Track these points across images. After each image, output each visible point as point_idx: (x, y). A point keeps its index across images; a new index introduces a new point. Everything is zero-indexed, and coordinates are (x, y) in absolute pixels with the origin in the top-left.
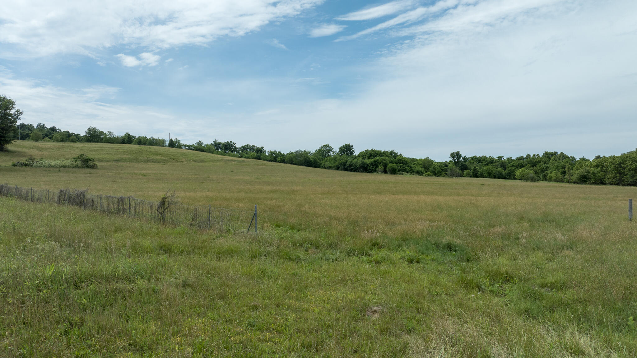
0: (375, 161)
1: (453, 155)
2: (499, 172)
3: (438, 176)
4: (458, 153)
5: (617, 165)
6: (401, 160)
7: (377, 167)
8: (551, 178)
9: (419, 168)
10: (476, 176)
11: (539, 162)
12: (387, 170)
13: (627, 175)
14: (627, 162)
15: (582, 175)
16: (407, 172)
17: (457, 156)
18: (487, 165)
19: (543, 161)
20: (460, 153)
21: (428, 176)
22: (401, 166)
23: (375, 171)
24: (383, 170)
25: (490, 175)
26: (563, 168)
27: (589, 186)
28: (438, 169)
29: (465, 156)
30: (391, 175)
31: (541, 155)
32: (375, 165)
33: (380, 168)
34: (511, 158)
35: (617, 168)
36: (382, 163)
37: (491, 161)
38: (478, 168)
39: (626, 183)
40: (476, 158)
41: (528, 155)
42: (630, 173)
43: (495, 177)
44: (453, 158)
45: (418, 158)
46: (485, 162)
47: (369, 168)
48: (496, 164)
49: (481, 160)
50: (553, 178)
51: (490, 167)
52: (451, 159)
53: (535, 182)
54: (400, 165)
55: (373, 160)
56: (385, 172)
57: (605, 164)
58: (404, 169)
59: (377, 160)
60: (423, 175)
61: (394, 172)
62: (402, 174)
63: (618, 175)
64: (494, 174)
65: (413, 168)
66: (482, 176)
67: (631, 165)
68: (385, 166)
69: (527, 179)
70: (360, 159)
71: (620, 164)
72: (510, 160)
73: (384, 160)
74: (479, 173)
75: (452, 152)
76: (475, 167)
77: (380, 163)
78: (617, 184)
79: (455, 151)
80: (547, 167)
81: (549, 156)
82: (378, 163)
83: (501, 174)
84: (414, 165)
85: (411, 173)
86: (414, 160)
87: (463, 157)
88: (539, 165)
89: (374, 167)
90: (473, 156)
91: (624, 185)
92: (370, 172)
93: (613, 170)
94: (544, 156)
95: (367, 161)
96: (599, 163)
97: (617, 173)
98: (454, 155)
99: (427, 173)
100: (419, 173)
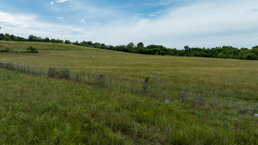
1: (185, 47)
18: (199, 51)
20: (188, 46)
23: (155, 54)
32: (154, 51)
41: (217, 47)
56: (159, 54)
58: (167, 53)
61: (163, 54)
65: (170, 53)
69: (223, 58)
70: (148, 49)
72: (208, 50)
73: (159, 49)
77: (157, 51)
81: (224, 47)
86: (169, 49)
92: (152, 54)
95: (151, 50)
99: (176, 55)
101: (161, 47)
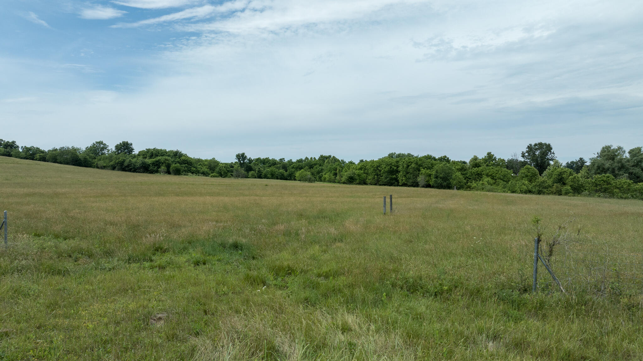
0: (157, 161)
1: (238, 156)
2: (281, 173)
3: (223, 177)
4: (243, 154)
5: (375, 168)
6: (186, 160)
7: (159, 167)
8: (325, 178)
9: (205, 169)
10: (260, 176)
11: (315, 164)
12: (171, 170)
13: (382, 176)
14: (382, 166)
15: (349, 177)
16: (192, 173)
17: (242, 158)
18: (270, 166)
19: (318, 164)
20: (246, 154)
21: (214, 177)
22: (186, 166)
23: (157, 172)
24: (166, 171)
25: (273, 176)
26: (334, 170)
27: (355, 186)
28: (223, 170)
29: (250, 158)
30: (175, 176)
31: (317, 159)
32: (157, 165)
33: (163, 168)
34: (291, 160)
35: (376, 170)
36: (165, 163)
37: (274, 163)
38: (262, 169)
39: (382, 183)
40: (261, 160)
41: (307, 158)
42: (384, 175)
43: (277, 179)
44: (239, 159)
45: (203, 158)
46: (269, 164)
47: (151, 168)
48: (278, 166)
49: (265, 162)
50: (327, 179)
51: (273, 168)
52: (237, 161)
53: (312, 182)
54: (184, 166)
55: (154, 160)
56: (168, 172)
57: (367, 167)
58: (189, 170)
59: (159, 160)
60: (208, 176)
61: (178, 172)
62: (187, 175)
63: (376, 177)
64: (277, 176)
65: (199, 169)
66: (266, 177)
67: (385, 168)
68: (168, 166)
69: (305, 180)
70: (141, 158)
71: (378, 166)
72: (290, 162)
73: (167, 160)
74: (263, 174)
75: (237, 154)
76: (259, 169)
77: (163, 164)
78: (376, 184)
79: (241, 153)
80: (322, 169)
81: (323, 158)
82: (160, 163)
83: (283, 175)
84: (199, 165)
85: (196, 174)
86: (199, 161)
87: (248, 158)
88: (315, 167)
89: (156, 167)
90: (257, 158)
91: (380, 185)
92: (152, 172)
93: (373, 173)
94: (319, 159)
95: (149, 161)
96: (363, 166)
97: (375, 175)
98: (240, 156)
99: (213, 174)
100: (204, 174)
101: (177, 154)
